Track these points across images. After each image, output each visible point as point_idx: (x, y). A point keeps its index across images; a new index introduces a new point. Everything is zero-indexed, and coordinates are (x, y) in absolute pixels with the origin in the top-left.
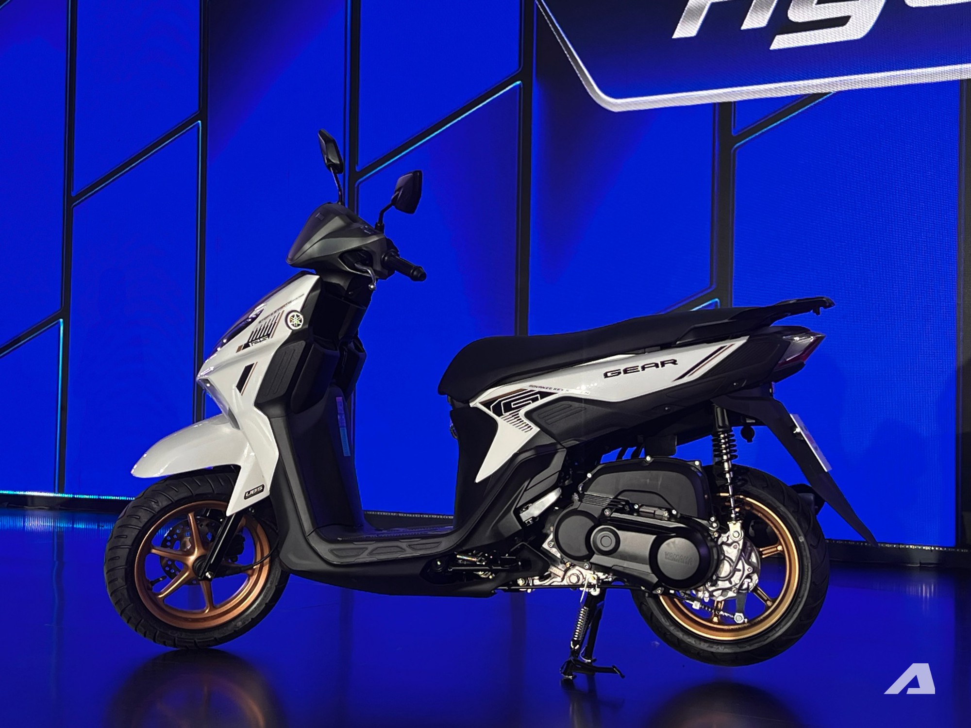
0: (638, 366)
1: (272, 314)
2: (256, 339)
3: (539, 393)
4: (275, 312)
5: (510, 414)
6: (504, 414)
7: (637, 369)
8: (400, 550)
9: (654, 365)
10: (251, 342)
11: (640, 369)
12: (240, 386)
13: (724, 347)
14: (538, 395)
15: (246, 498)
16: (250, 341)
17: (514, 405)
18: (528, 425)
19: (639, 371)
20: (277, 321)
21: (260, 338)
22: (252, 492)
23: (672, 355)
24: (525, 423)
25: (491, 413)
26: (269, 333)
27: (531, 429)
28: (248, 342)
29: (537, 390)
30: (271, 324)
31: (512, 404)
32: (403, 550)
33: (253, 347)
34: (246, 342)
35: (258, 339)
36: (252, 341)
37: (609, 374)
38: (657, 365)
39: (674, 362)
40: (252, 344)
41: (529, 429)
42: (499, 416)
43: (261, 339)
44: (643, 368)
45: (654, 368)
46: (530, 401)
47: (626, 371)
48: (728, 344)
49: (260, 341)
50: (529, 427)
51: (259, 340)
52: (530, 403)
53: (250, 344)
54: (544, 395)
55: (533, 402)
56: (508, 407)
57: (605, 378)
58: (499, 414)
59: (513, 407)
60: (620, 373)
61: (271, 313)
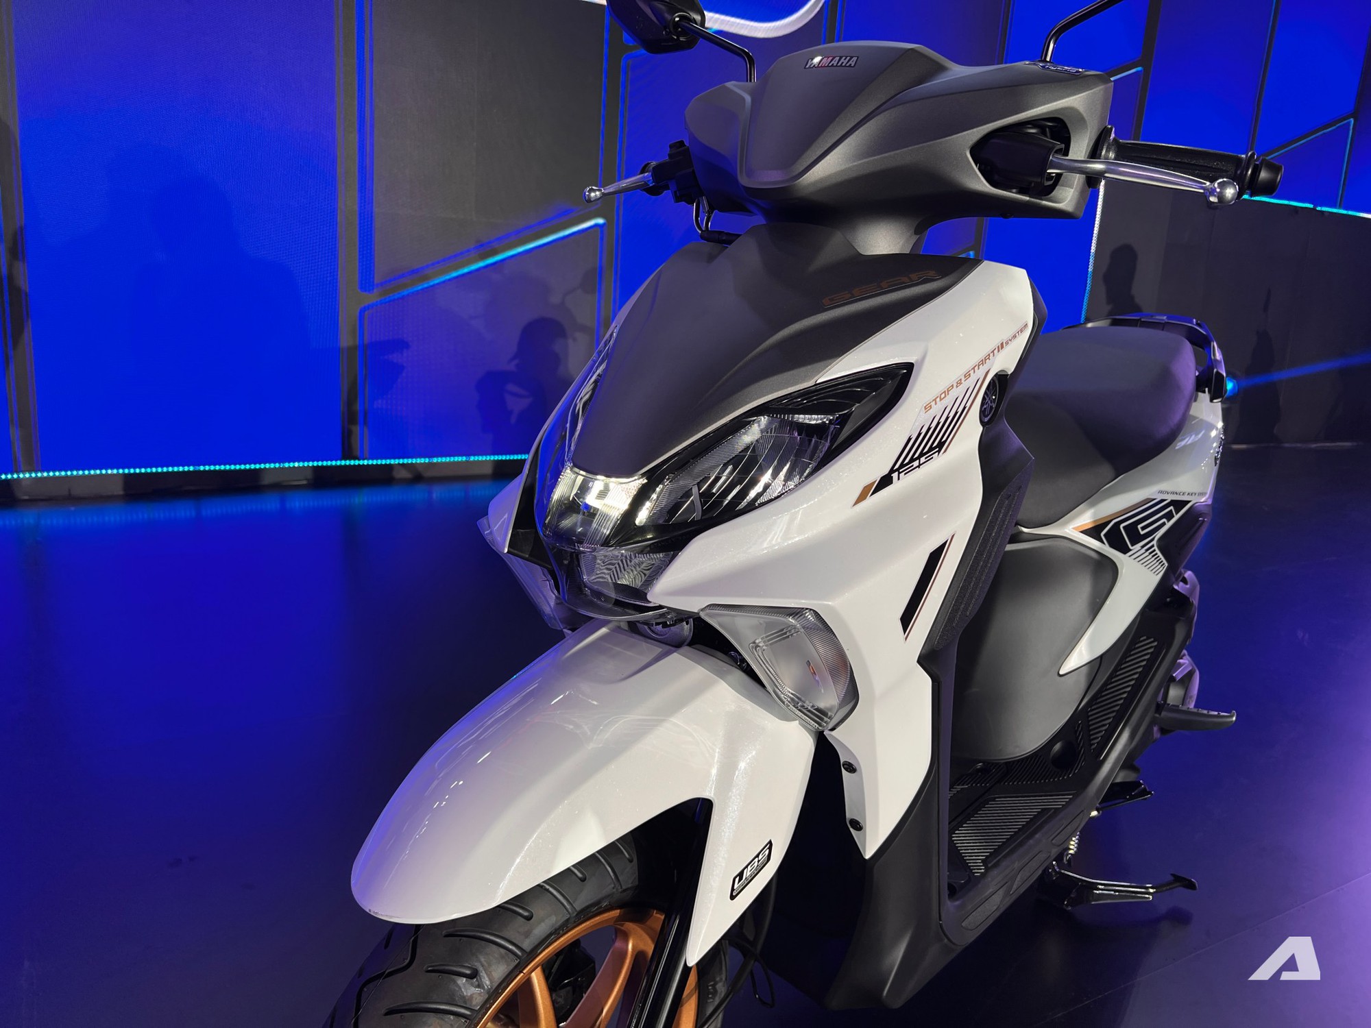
1: (959, 383)
2: (912, 460)
3: (1173, 503)
4: (967, 376)
5: (1143, 547)
6: (1131, 548)
10: (898, 470)
14: (1172, 508)
15: (734, 895)
16: (896, 466)
17: (1143, 528)
20: (968, 404)
21: (920, 455)
22: (747, 874)
24: (1159, 558)
25: (1106, 549)
26: (946, 438)
28: (892, 471)
34: (886, 471)
35: (915, 459)
36: (902, 465)
42: (1125, 553)
46: (1164, 520)
49: (920, 465)
50: (1161, 564)
51: (916, 463)
52: (1164, 524)
53: (898, 474)
54: (1177, 506)
55: (1168, 520)
56: (1136, 538)
58: (1124, 550)
59: (1142, 532)
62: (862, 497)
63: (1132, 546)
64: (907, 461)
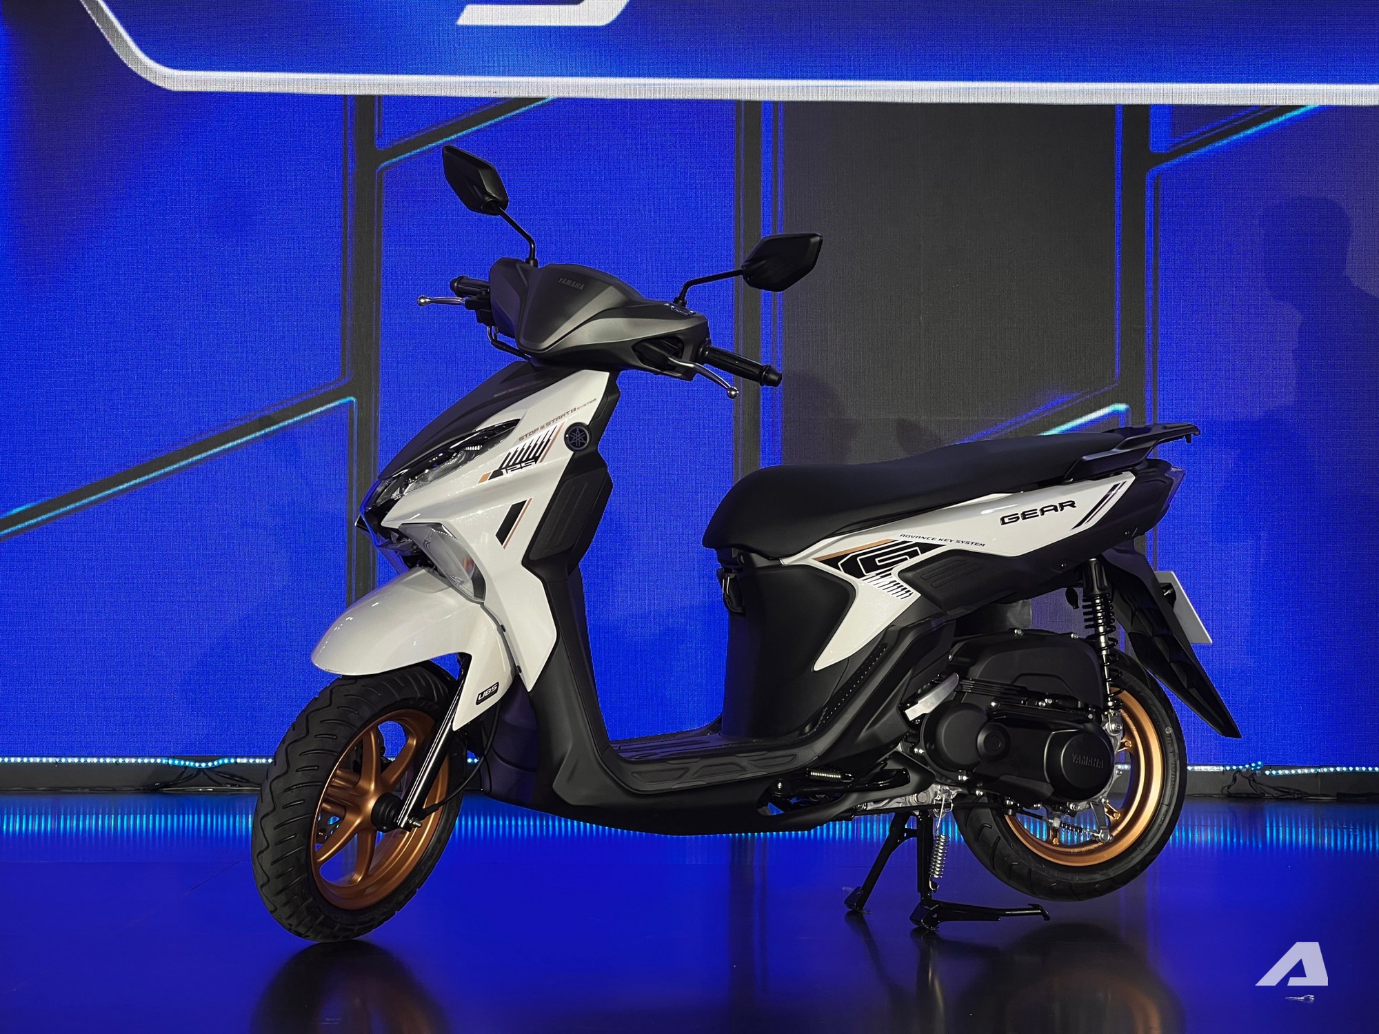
0: (1036, 510)
1: (542, 427)
2: (514, 464)
3: (917, 544)
5: (877, 574)
6: (864, 574)
7: (1036, 513)
8: (739, 769)
9: (1052, 508)
10: (505, 468)
11: (1039, 513)
12: (503, 534)
13: (1118, 485)
14: (917, 548)
15: (478, 702)
16: (504, 466)
17: (880, 561)
18: (905, 588)
19: (1038, 516)
20: (551, 438)
21: (521, 462)
22: (485, 694)
23: (1070, 495)
24: (902, 586)
25: (841, 574)
26: (537, 455)
27: (910, 594)
28: (501, 468)
29: (914, 541)
30: (542, 442)
31: (877, 560)
32: (743, 769)
33: (508, 475)
34: (497, 467)
35: (517, 464)
36: (507, 466)
37: (1006, 520)
38: (1055, 509)
39: (1072, 505)
40: (507, 470)
41: (908, 594)
42: (859, 577)
43: (523, 465)
44: (1043, 512)
45: (1054, 511)
46: (906, 556)
47: (1024, 516)
48: (1121, 482)
49: (521, 468)
50: (907, 592)
51: (519, 466)
52: (906, 559)
53: (504, 471)
54: (926, 547)
55: (910, 558)
56: (870, 565)
57: (1002, 524)
58: (859, 575)
59: (879, 564)
60: (1018, 518)
61: (542, 425)
62: (483, 479)
63: (867, 573)
64: (511, 464)
